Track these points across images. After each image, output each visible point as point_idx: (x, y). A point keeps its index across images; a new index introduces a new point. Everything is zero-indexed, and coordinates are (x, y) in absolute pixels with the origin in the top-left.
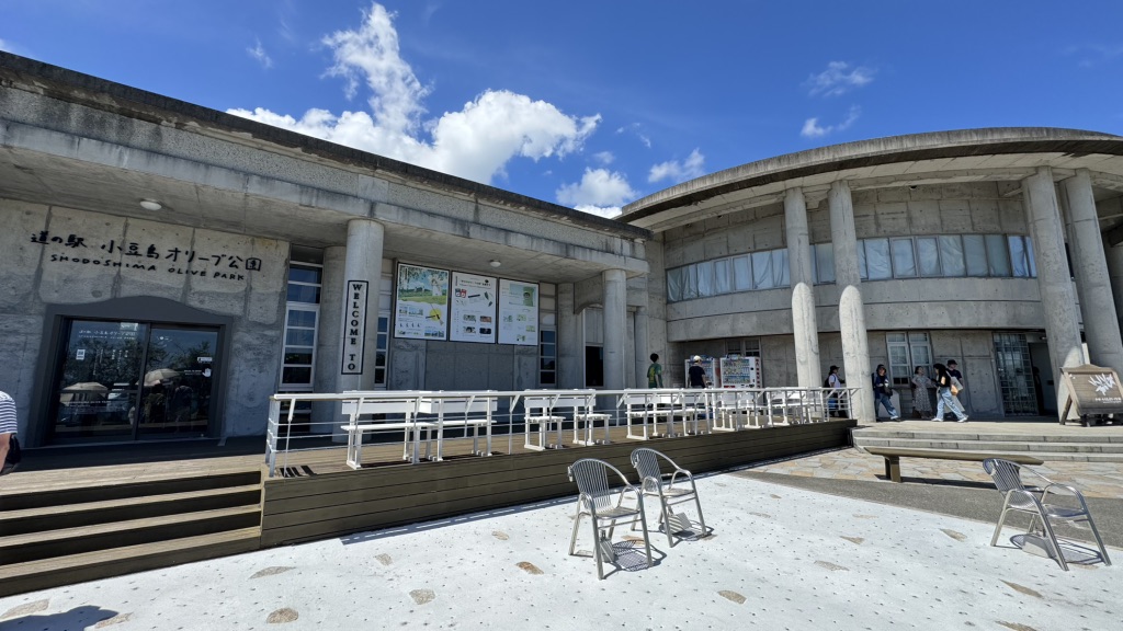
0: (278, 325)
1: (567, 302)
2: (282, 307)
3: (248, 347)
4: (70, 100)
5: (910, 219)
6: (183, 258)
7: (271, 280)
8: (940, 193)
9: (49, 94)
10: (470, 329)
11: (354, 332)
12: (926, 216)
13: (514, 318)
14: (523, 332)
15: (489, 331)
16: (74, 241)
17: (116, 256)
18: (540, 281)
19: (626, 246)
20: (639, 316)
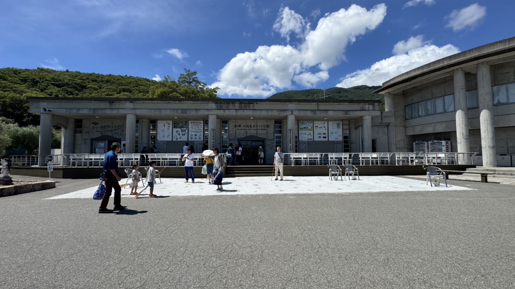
0: (273, 140)
1: (353, 126)
2: (274, 135)
3: (269, 145)
4: (242, 103)
6: (256, 126)
7: (271, 130)
9: (240, 103)
10: (320, 137)
11: (290, 139)
13: (334, 133)
14: (337, 137)
15: (326, 137)
16: (240, 126)
17: (246, 128)
18: (342, 120)
19: (371, 107)
20: (389, 127)
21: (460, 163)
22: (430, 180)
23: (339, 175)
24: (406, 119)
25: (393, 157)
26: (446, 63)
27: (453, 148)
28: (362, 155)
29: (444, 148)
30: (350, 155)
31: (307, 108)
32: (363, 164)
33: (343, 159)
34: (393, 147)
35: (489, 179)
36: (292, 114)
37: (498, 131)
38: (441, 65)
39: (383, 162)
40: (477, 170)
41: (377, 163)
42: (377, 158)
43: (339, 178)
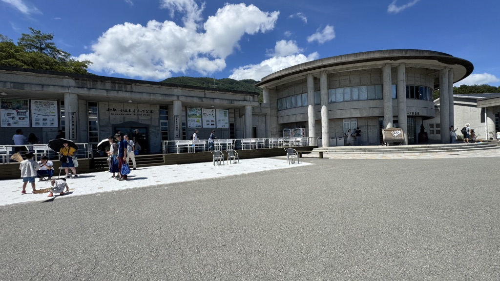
0: (159, 126)
1: (237, 114)
2: (159, 122)
3: (153, 132)
4: (115, 83)
5: (350, 81)
6: (136, 111)
7: (156, 115)
8: (359, 73)
9: (112, 82)
10: (208, 124)
11: (177, 126)
12: (355, 79)
13: (221, 120)
14: (224, 124)
15: (214, 125)
16: (115, 110)
17: (123, 112)
18: (229, 109)
19: (251, 98)
20: (267, 116)
21: (310, 145)
22: (289, 159)
23: (222, 160)
24: (278, 111)
25: (267, 141)
26: (303, 68)
27: (306, 134)
28: (243, 141)
29: (301, 134)
30: (233, 141)
31: (193, 95)
32: (244, 149)
33: (227, 145)
34: (269, 133)
35: (324, 156)
36: (178, 99)
37: (331, 121)
38: (300, 69)
39: (259, 147)
40: (319, 150)
41: (255, 148)
42: (255, 143)
43: (222, 162)
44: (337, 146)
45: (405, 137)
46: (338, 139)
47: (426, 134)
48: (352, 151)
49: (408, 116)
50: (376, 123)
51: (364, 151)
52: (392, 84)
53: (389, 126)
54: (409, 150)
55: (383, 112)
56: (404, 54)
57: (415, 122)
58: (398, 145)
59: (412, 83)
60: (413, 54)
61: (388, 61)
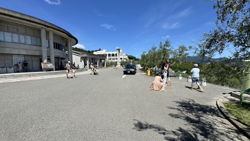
5: (17, 30)
12: (22, 30)
44: (7, 73)
45: (53, 67)
46: (8, 69)
47: (63, 66)
48: (21, 76)
49: (55, 57)
50: (38, 59)
51: (30, 76)
52: (47, 39)
53: (45, 61)
54: (55, 73)
55: (41, 54)
56: (52, 26)
57: (58, 60)
58: (51, 71)
59: (56, 42)
60: (56, 28)
61: (44, 27)
